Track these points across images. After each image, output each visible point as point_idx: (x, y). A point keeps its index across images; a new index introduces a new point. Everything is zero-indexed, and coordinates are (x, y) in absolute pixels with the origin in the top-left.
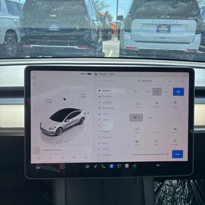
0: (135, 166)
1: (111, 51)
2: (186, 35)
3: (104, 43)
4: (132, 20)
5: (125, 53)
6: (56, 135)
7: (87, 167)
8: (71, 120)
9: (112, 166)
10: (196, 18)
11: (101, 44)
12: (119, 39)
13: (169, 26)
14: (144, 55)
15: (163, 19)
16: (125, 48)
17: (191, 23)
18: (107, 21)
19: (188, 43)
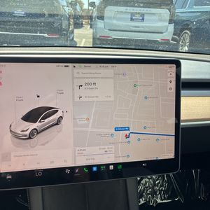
0: (120, 167)
1: (84, 40)
2: (159, 24)
3: (76, 31)
4: (105, 7)
5: (99, 42)
6: (30, 138)
7: (68, 171)
8: (46, 121)
9: (95, 169)
10: (168, 7)
11: (73, 32)
12: (91, 27)
13: (143, 15)
14: (122, 45)
15: (136, 7)
16: (98, 36)
17: (164, 13)
18: (78, 7)
19: (162, 33)
